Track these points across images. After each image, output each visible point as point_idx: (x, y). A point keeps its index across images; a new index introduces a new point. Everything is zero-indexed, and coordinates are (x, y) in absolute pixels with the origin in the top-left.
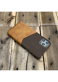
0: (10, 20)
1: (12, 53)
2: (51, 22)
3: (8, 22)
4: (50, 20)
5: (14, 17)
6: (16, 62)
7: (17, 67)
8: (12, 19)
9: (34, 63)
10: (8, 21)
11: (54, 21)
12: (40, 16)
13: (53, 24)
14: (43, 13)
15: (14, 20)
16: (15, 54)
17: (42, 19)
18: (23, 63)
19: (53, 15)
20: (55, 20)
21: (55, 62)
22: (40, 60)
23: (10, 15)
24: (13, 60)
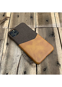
0: (3, 21)
1: (3, 57)
2: (48, 24)
3: (1, 24)
4: (47, 21)
5: (8, 18)
6: (6, 66)
7: (7, 73)
8: (6, 20)
9: (25, 69)
10: (2, 22)
11: (51, 23)
12: (37, 16)
13: (49, 26)
14: (40, 14)
15: (8, 21)
16: (5, 58)
17: (39, 20)
18: (13, 69)
19: (51, 16)
20: (53, 21)
21: (49, 68)
22: (32, 66)
23: (4, 16)
24: (3, 65)
